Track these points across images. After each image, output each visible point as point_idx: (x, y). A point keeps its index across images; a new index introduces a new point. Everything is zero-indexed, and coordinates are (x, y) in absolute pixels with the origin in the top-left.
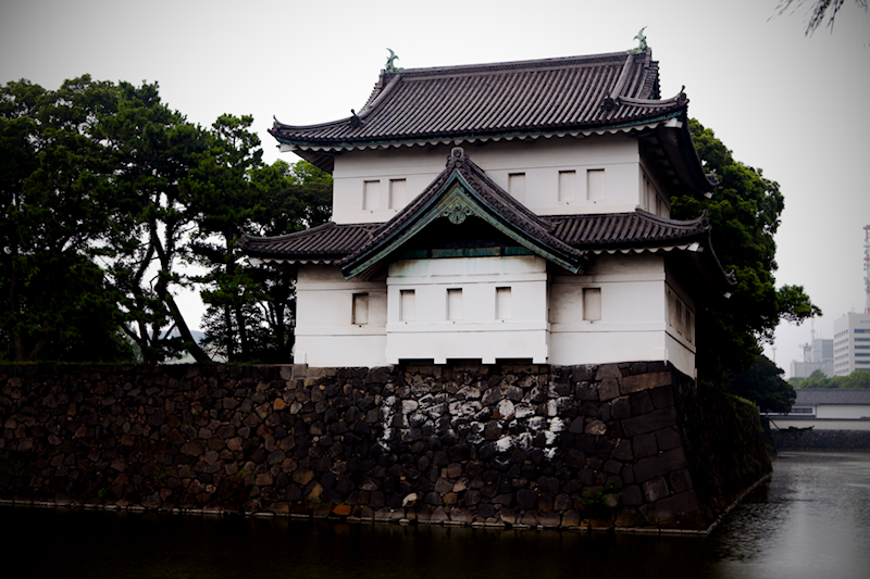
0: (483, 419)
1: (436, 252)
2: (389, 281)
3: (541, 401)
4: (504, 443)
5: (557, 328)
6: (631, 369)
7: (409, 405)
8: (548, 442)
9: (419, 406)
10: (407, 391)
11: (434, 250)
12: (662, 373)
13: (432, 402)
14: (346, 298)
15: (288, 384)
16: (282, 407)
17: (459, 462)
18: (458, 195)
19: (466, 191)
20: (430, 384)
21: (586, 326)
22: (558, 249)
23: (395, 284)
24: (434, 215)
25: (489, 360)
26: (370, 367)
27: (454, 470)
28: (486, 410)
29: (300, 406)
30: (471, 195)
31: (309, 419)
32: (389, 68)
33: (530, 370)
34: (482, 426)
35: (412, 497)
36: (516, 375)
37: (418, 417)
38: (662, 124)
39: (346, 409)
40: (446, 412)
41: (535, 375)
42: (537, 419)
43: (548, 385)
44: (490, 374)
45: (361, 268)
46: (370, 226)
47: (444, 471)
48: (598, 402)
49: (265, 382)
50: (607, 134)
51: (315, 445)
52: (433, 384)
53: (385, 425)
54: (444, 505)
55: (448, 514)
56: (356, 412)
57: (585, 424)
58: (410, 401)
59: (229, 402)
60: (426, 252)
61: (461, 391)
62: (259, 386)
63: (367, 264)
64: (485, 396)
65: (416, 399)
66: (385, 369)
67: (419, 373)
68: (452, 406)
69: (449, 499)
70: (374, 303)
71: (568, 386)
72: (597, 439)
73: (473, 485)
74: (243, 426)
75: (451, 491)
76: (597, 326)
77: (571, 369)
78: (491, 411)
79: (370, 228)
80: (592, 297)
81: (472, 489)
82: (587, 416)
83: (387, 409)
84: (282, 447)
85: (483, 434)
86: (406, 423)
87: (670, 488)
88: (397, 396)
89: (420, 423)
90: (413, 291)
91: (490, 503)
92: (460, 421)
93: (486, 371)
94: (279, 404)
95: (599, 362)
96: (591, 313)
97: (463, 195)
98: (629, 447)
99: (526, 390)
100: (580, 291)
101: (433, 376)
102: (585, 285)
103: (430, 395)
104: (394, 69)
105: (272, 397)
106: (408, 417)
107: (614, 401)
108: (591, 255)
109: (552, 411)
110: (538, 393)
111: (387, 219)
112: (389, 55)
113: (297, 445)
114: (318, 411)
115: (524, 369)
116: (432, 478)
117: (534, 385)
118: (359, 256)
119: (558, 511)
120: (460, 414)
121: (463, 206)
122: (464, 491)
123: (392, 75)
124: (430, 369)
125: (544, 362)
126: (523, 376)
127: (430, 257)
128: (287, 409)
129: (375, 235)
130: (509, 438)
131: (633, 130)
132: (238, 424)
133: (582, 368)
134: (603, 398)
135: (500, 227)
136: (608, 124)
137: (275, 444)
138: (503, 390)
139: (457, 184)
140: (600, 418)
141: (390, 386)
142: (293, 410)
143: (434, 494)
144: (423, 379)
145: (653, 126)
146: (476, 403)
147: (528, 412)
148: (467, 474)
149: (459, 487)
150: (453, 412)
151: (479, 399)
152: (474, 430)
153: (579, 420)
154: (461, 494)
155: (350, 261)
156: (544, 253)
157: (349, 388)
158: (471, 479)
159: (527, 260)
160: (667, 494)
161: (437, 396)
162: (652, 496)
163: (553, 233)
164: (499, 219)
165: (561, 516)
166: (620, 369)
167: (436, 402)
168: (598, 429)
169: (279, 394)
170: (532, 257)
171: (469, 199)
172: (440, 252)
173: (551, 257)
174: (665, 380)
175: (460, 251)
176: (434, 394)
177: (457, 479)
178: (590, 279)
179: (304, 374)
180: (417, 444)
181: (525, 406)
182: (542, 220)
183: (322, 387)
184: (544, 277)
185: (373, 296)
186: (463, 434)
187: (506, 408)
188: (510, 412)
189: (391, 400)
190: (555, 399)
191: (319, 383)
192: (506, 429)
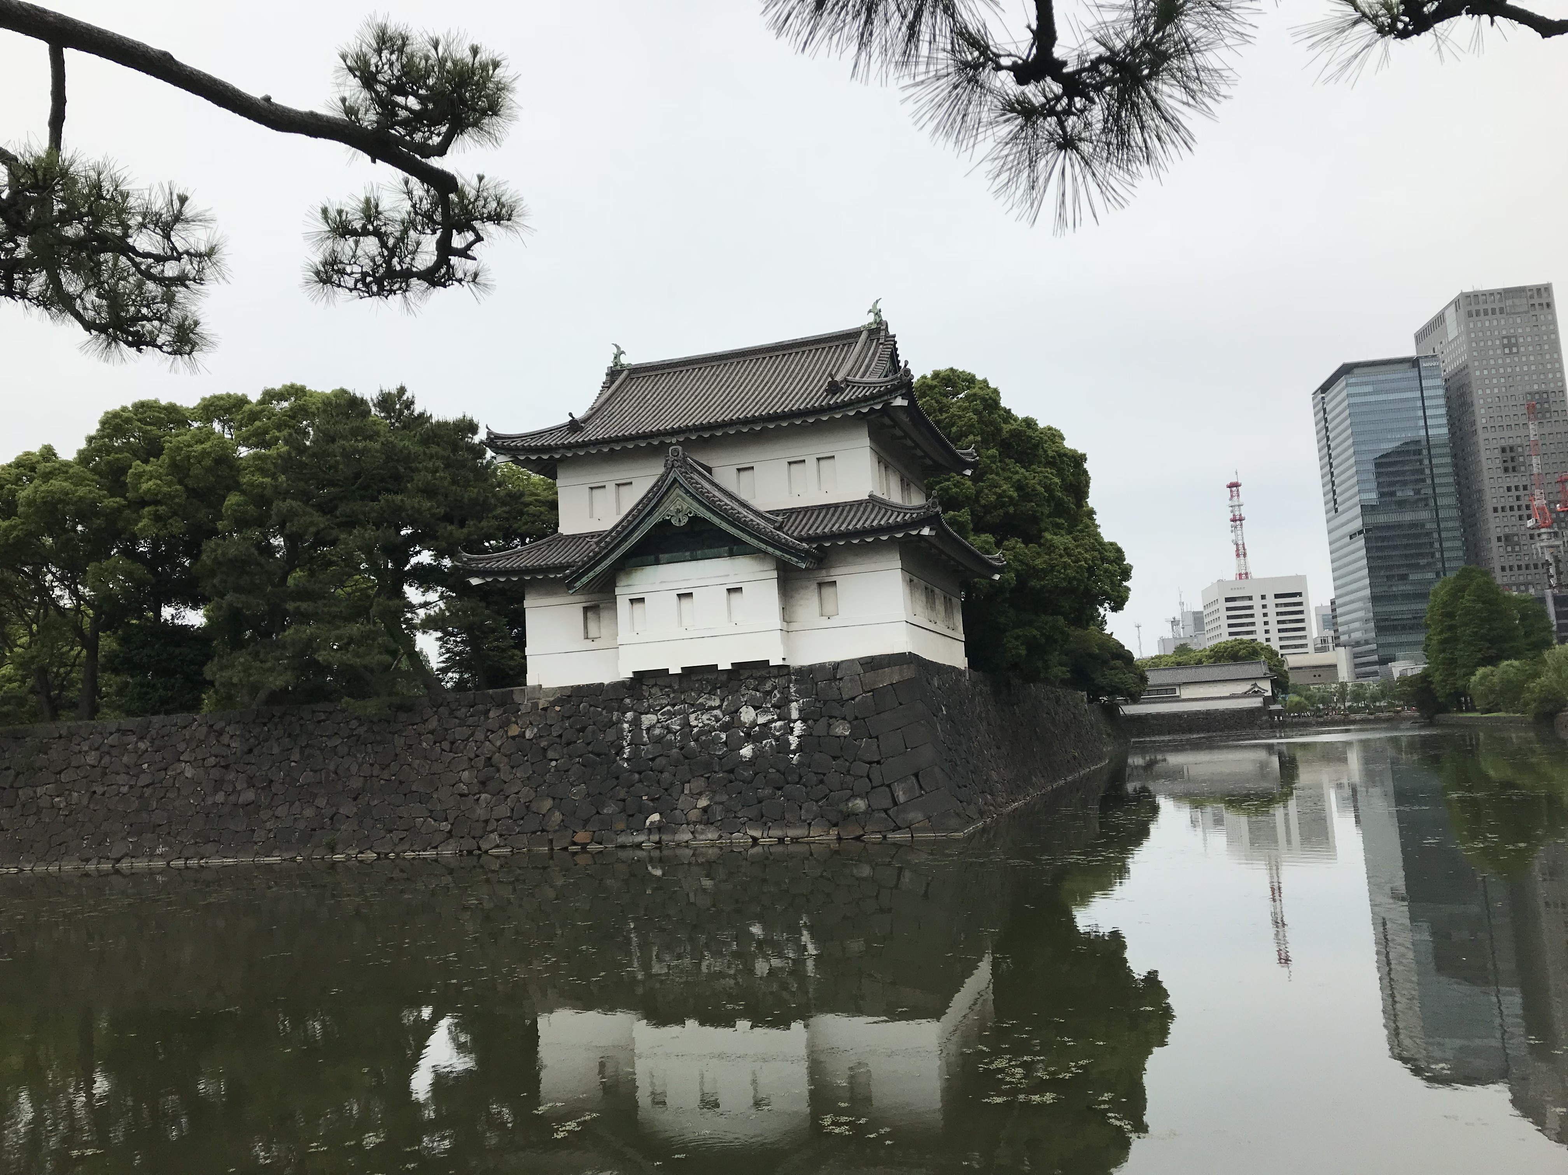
0: (725, 728)
1: (662, 556)
2: (618, 591)
3: (782, 706)
4: (747, 751)
5: (794, 626)
6: (872, 664)
7: (648, 720)
8: (793, 747)
9: (658, 721)
10: (646, 704)
11: (661, 556)
12: (905, 666)
13: (671, 715)
14: (576, 612)
15: (522, 707)
16: (516, 733)
17: (702, 776)
18: (680, 496)
19: (687, 492)
20: (669, 696)
21: (824, 622)
22: (784, 544)
23: (623, 593)
24: (655, 519)
25: (724, 665)
26: (606, 682)
27: (698, 784)
28: (727, 718)
29: (536, 730)
30: (692, 495)
31: (546, 743)
32: (616, 365)
33: (769, 673)
34: (723, 736)
35: (656, 817)
36: (755, 679)
37: (657, 731)
38: (887, 404)
39: (583, 730)
40: (686, 724)
41: (775, 677)
42: (779, 724)
43: (789, 687)
44: (730, 679)
45: (585, 580)
46: (592, 535)
47: (687, 786)
48: (842, 702)
49: (498, 706)
50: (832, 419)
51: (552, 770)
52: (672, 696)
53: (624, 743)
54: (688, 824)
55: (693, 833)
56: (593, 732)
57: (830, 725)
58: (649, 716)
59: (461, 732)
60: (653, 557)
61: (701, 700)
62: (492, 714)
63: (591, 574)
64: (725, 703)
65: (655, 712)
66: (622, 684)
67: (656, 685)
68: (692, 717)
69: (694, 815)
70: (605, 615)
71: (809, 686)
72: (842, 739)
73: (718, 798)
74: (477, 756)
75: (696, 808)
76: (835, 621)
77: (811, 669)
78: (733, 718)
79: (593, 537)
80: (827, 591)
81: (716, 803)
82: (831, 717)
83: (626, 726)
84: (518, 775)
85: (725, 743)
86: (646, 739)
87: (921, 788)
88: (635, 711)
89: (659, 740)
90: (642, 600)
91: (735, 817)
92: (701, 732)
93: (724, 677)
94: (514, 730)
95: (838, 659)
96: (829, 608)
97: (684, 495)
98: (875, 747)
99: (769, 693)
100: (815, 586)
101: (670, 686)
102: (820, 580)
103: (669, 708)
104: (621, 365)
105: (505, 725)
106: (648, 733)
107: (857, 699)
108: (820, 548)
109: (795, 715)
110: (778, 696)
111: (609, 527)
112: (615, 351)
113: (534, 772)
114: (555, 734)
115: (764, 673)
116: (675, 795)
117: (775, 688)
118: (580, 568)
119: (805, 821)
120: (700, 725)
121: (685, 507)
122: (708, 806)
123: (620, 372)
124: (667, 680)
125: (780, 662)
126: (763, 680)
127: (657, 562)
128: (522, 735)
129: (597, 543)
130: (751, 746)
131: (859, 413)
132: (472, 755)
133: (822, 666)
134: (845, 696)
135: (724, 526)
136: (830, 409)
137: (511, 773)
138: (743, 696)
139: (677, 485)
140: (844, 719)
141: (628, 701)
142: (528, 734)
143: (677, 812)
144: (661, 690)
145: (878, 407)
146: (717, 712)
147: (770, 717)
148: (711, 787)
149: (703, 803)
150: (693, 723)
151: (719, 707)
152: (715, 741)
153: (823, 722)
154: (705, 810)
155: (572, 573)
156: (770, 550)
157: (584, 707)
158: (714, 792)
159: (756, 557)
160: (918, 795)
161: (676, 708)
162: (902, 798)
163: (780, 528)
164: (723, 518)
165: (810, 824)
166: (861, 665)
167: (675, 714)
168: (842, 730)
169: (514, 719)
170: (761, 555)
171: (690, 500)
172: (666, 556)
173: (778, 553)
174: (908, 673)
175: (688, 554)
176: (674, 706)
177: (700, 794)
178: (824, 572)
179: (537, 695)
180: (658, 760)
181: (766, 711)
182: (768, 515)
183: (557, 708)
184: (775, 574)
185: (604, 608)
186: (703, 746)
187: (747, 715)
188: (751, 719)
189: (629, 715)
190: (797, 701)
191: (554, 704)
192: (749, 737)
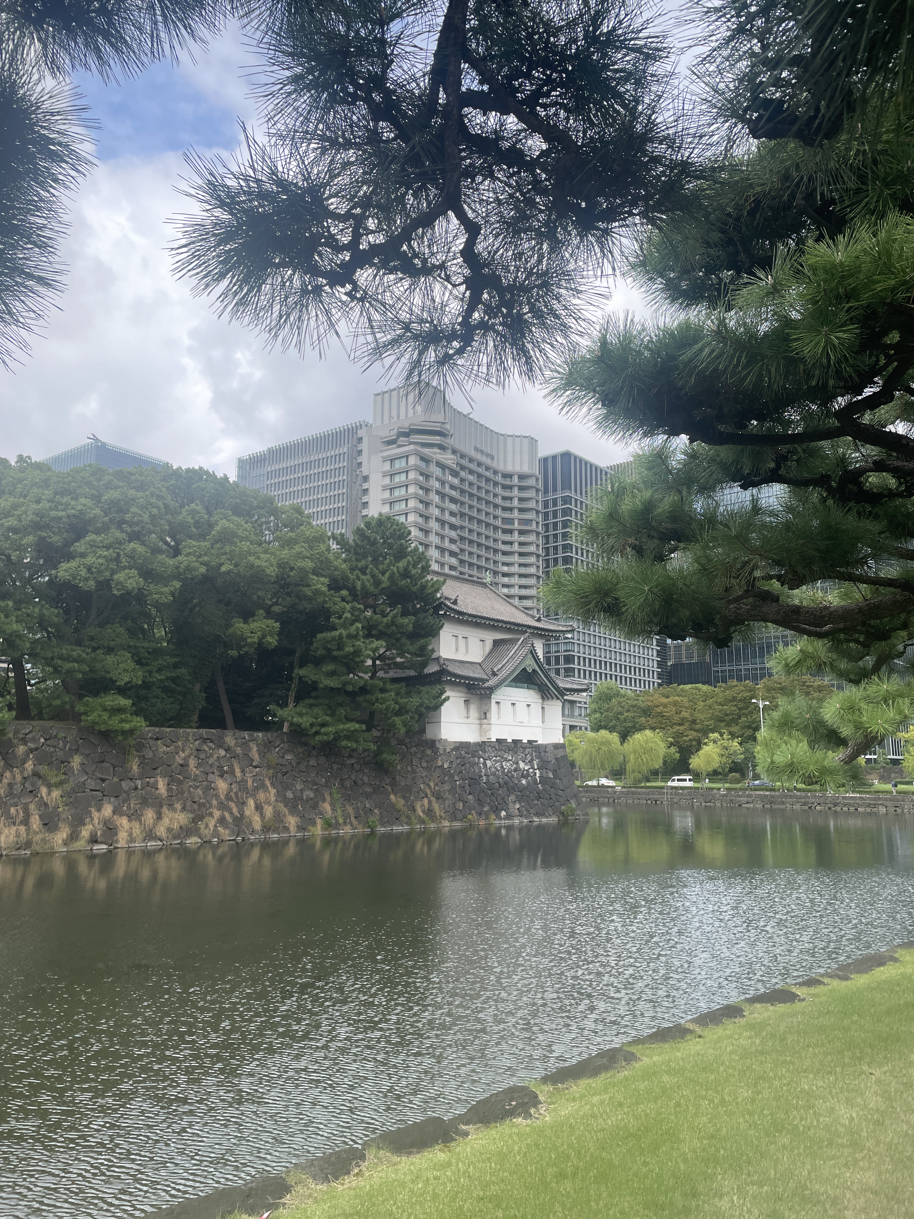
0: (515, 770)
2: (493, 697)
3: (531, 762)
6: (556, 746)
7: (488, 763)
8: (538, 782)
9: (492, 764)
10: (487, 755)
12: (564, 749)
13: (496, 761)
14: (461, 702)
18: (530, 658)
19: (533, 656)
22: (559, 691)
24: (522, 666)
25: (525, 740)
28: (515, 766)
30: (534, 658)
34: (515, 774)
35: (504, 813)
37: (493, 769)
40: (502, 767)
42: (531, 770)
44: (514, 747)
47: (510, 798)
49: (429, 748)
54: (515, 816)
56: (469, 767)
57: (547, 773)
59: (415, 761)
66: (478, 743)
69: (516, 812)
70: (472, 706)
72: (552, 779)
73: (521, 804)
74: (425, 776)
81: (521, 806)
82: (546, 769)
83: (481, 765)
85: (516, 778)
86: (490, 773)
88: (483, 758)
89: (494, 774)
90: (499, 703)
91: (529, 813)
92: (508, 772)
98: (562, 783)
103: (495, 758)
105: (434, 759)
109: (536, 767)
110: (530, 757)
121: (531, 664)
122: (519, 808)
128: (442, 766)
130: (525, 780)
134: (549, 760)
139: (530, 651)
140: (550, 770)
142: (446, 766)
143: (511, 810)
147: (529, 767)
149: (518, 806)
150: (505, 767)
153: (544, 771)
158: (520, 802)
166: (553, 746)
167: (498, 761)
168: (551, 775)
169: (437, 757)
171: (532, 660)
174: (565, 752)
175: (514, 684)
177: (515, 802)
179: (446, 744)
181: (527, 764)
183: (455, 753)
186: (510, 778)
189: (482, 760)
191: (452, 750)
192: (523, 776)
